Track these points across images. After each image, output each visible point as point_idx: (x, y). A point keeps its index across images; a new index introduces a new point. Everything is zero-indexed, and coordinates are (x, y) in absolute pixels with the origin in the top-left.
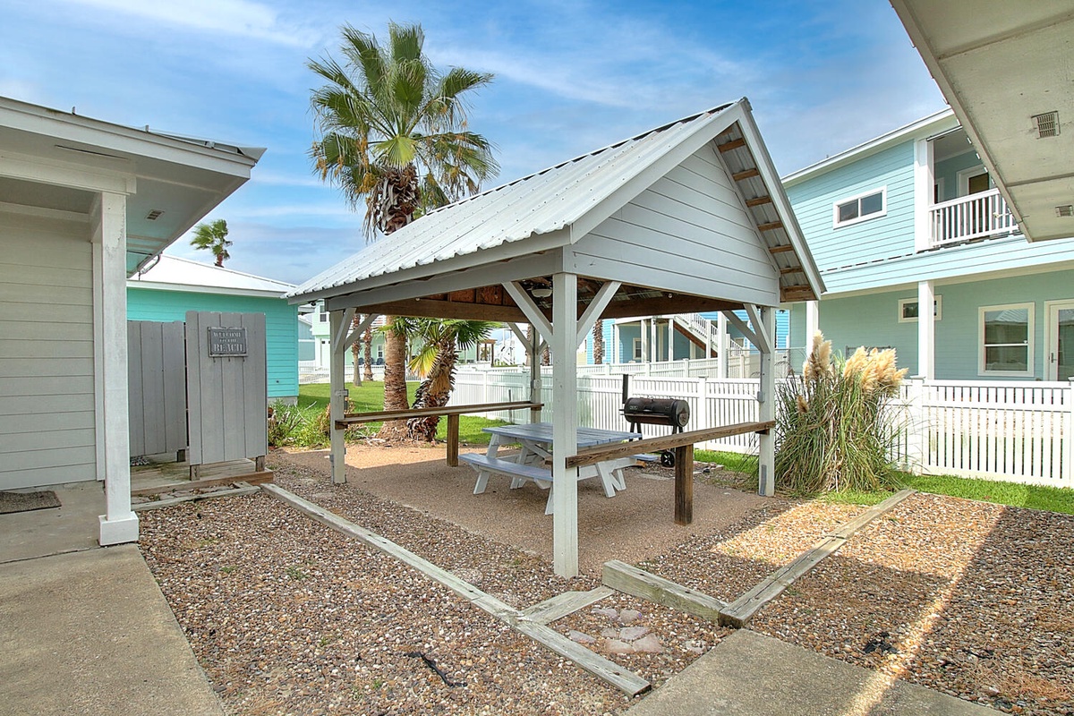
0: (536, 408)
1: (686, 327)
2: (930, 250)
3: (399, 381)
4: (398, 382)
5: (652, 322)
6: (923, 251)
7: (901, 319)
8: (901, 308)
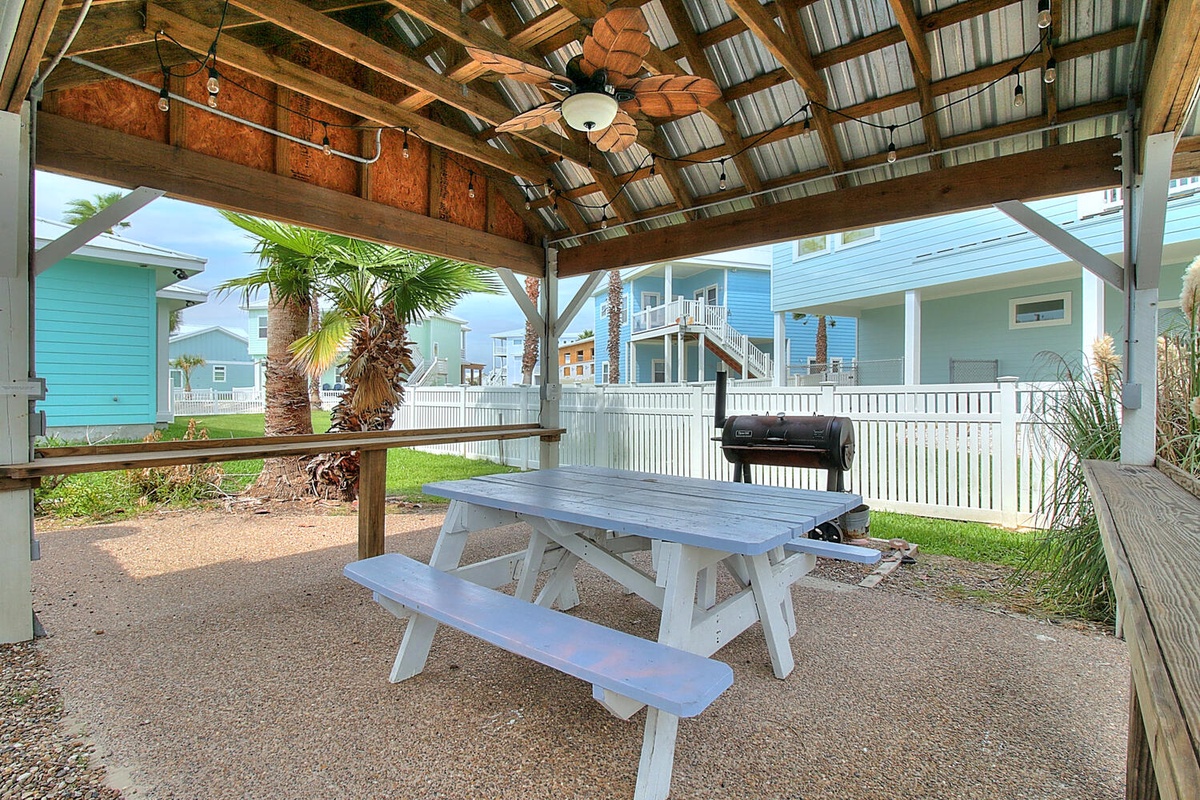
0: (551, 437)
1: (720, 344)
2: (1102, 214)
3: (292, 390)
4: (293, 394)
5: (679, 337)
6: (1092, 216)
7: (1013, 325)
8: (1012, 311)
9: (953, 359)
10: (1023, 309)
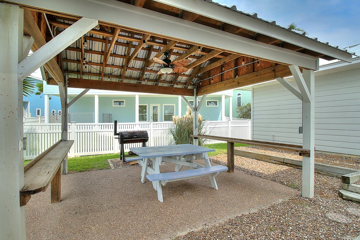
7: (113, 106)
8: (113, 102)
9: (104, 113)
10: (115, 102)
